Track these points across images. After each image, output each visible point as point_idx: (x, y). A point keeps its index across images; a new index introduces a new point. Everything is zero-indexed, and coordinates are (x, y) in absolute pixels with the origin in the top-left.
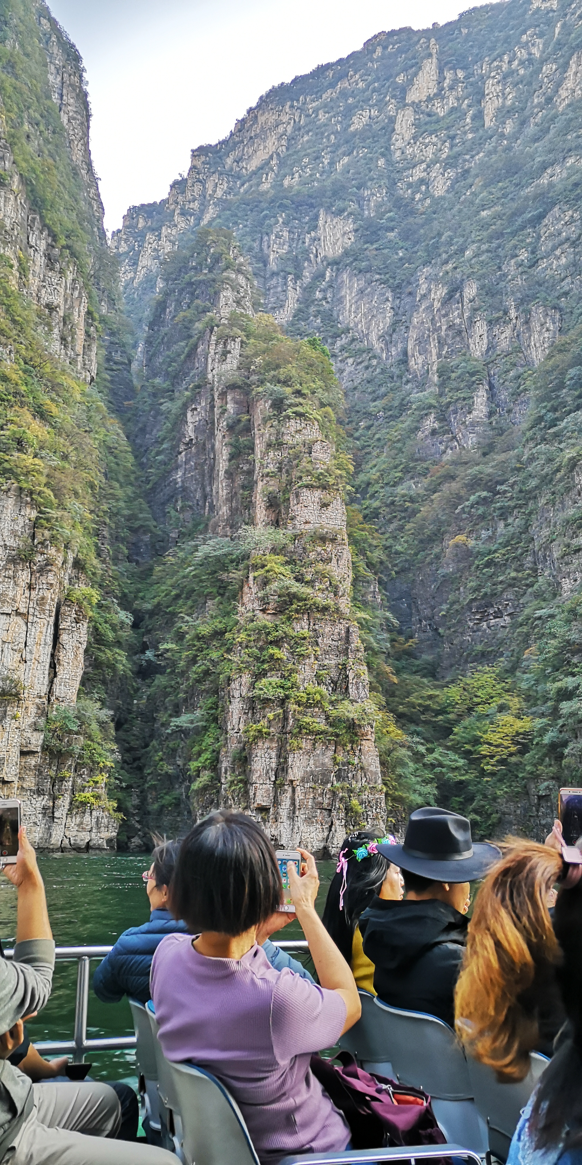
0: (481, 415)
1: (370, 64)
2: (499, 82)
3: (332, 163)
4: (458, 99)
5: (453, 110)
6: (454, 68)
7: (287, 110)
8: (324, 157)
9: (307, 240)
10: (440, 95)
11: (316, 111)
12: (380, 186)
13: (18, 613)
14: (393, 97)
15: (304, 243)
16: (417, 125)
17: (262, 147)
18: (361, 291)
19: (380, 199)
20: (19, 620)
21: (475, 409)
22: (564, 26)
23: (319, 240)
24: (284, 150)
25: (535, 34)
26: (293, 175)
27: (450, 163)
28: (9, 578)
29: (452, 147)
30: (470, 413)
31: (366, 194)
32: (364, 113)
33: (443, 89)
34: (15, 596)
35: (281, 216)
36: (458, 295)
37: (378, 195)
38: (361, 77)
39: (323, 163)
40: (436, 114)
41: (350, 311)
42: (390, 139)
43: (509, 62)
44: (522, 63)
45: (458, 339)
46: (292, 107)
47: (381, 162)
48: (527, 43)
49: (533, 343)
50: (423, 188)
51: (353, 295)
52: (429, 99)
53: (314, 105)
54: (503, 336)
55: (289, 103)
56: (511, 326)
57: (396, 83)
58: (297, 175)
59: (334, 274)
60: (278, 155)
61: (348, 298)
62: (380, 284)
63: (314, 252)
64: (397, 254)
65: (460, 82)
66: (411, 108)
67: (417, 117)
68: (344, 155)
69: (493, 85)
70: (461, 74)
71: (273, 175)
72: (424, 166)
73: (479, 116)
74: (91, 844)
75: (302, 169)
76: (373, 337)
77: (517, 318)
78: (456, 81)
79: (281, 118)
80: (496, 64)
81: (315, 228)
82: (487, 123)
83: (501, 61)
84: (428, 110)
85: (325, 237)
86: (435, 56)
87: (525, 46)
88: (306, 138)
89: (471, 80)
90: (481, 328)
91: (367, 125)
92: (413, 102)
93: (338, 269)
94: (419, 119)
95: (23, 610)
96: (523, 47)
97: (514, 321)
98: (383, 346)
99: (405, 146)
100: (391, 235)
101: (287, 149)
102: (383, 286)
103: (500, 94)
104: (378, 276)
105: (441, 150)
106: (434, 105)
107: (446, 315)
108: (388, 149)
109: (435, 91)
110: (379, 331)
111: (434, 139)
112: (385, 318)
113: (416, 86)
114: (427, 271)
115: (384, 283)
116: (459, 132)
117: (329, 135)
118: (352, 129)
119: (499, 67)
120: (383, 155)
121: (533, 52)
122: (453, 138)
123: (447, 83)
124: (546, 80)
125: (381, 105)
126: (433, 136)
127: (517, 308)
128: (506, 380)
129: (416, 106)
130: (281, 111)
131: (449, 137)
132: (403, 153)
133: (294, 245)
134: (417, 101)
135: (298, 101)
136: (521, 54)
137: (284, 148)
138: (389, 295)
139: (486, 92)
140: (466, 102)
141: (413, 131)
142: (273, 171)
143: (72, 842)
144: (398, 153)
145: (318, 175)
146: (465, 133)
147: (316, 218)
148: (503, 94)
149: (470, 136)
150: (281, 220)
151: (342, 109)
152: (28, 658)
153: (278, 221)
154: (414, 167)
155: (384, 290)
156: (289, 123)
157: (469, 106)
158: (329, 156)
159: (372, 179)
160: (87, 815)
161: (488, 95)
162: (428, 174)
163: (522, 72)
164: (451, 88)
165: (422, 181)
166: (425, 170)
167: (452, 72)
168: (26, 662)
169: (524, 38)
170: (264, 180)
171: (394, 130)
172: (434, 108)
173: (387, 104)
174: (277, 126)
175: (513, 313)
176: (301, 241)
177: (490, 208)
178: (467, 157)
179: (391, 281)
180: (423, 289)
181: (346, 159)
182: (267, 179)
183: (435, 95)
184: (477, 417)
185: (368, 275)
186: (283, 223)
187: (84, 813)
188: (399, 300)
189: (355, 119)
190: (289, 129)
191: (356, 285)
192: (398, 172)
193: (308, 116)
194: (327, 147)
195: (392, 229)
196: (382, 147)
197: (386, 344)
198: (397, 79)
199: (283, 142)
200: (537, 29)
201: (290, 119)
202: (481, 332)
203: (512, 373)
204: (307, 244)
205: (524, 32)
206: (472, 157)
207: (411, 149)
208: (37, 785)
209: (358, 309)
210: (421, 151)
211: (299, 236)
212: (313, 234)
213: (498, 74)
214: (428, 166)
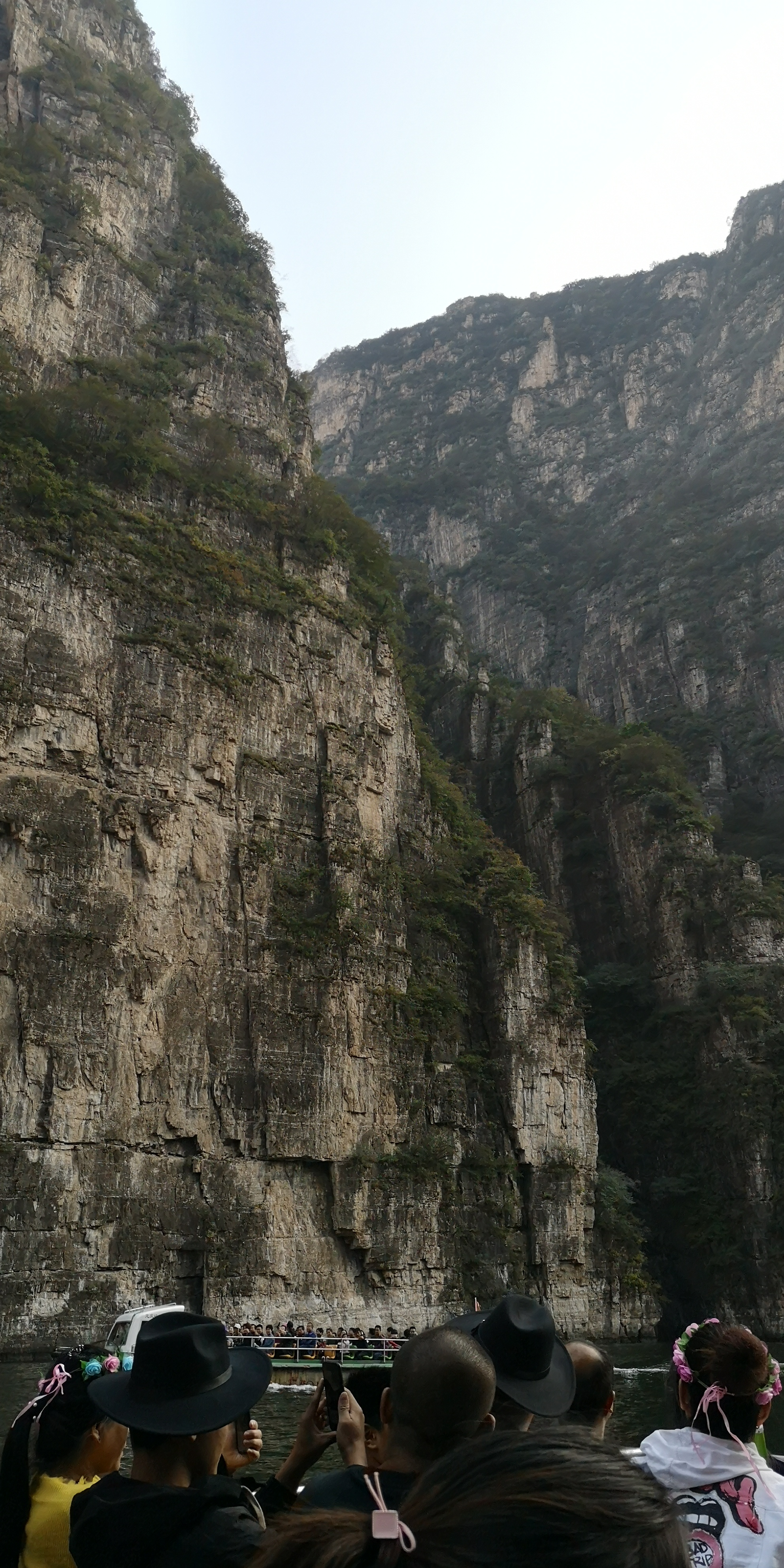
0: (719, 782)
1: (459, 335)
2: (641, 378)
3: (429, 449)
4: (585, 389)
5: (581, 402)
6: (578, 354)
7: (358, 379)
8: (417, 441)
9: (415, 543)
10: (562, 382)
11: (397, 384)
12: (503, 485)
13: (554, 1073)
14: (501, 378)
15: (411, 545)
16: (538, 415)
17: (326, 421)
18: (502, 613)
19: (505, 501)
20: (554, 1079)
21: (711, 776)
22: (732, 330)
23: (431, 543)
24: (358, 427)
25: (678, 327)
26: (378, 459)
27: (591, 464)
28: (542, 1034)
29: (588, 445)
30: (706, 780)
31: (486, 494)
32: (464, 394)
33: (566, 376)
34: (551, 1054)
35: (381, 513)
36: (658, 635)
37: (502, 496)
38: (451, 348)
39: (417, 448)
40: (559, 405)
41: (486, 635)
42: (506, 429)
43: (649, 355)
44: (667, 359)
45: (665, 686)
46: (363, 376)
47: (500, 457)
48: (670, 335)
49: (774, 702)
50: (558, 491)
51: (490, 615)
52: (549, 386)
53: (393, 376)
54: (732, 690)
55: (359, 372)
56: (740, 678)
57: (501, 362)
58: (384, 461)
59: (457, 587)
60: (351, 432)
61: (482, 618)
62: (528, 606)
63: (425, 557)
64: (541, 570)
65: (586, 370)
66: (529, 396)
67: (537, 406)
68: (446, 442)
69: (634, 381)
70: (585, 361)
71: (348, 457)
72: (554, 465)
73: (619, 414)
74: (643, 1332)
75: (389, 454)
76: (524, 668)
77: (745, 669)
78: (580, 369)
79: (350, 388)
80: (634, 356)
81: (425, 528)
82: (631, 422)
83: (640, 353)
84: (550, 399)
85: (440, 541)
86: (552, 337)
87: (668, 338)
88: (386, 416)
89: (598, 368)
90: (698, 678)
91: (468, 408)
92: (530, 389)
93: (463, 583)
94: (539, 409)
95: (559, 1070)
96: (666, 341)
97: (743, 673)
98: (539, 681)
99: (526, 439)
100: (531, 546)
101: (362, 426)
102: (531, 608)
103: (644, 391)
104: (522, 596)
105: (575, 449)
106: (556, 394)
107: (644, 657)
108: (505, 440)
109: (555, 377)
110: (531, 662)
111: (565, 436)
112: (538, 647)
113: (532, 371)
114: (596, 598)
115: (533, 606)
116: (594, 429)
117: (420, 417)
118: (451, 411)
119: (638, 361)
120: (501, 448)
121: (677, 346)
122: (588, 435)
123: (570, 370)
124: (718, 390)
125: (485, 387)
126: (562, 431)
127: (745, 657)
128: (744, 743)
129: (534, 393)
130: (350, 380)
131: (583, 434)
132: (523, 447)
133: (399, 548)
134: (534, 387)
135: (370, 369)
136: (665, 348)
137: (357, 425)
138: (541, 619)
139: (626, 388)
140: (599, 395)
141: (535, 422)
142: (348, 452)
143: (628, 1330)
144: (518, 447)
145: (412, 462)
146: (604, 431)
147: (424, 517)
148: (648, 392)
149: (610, 436)
150: (380, 517)
151: (432, 385)
152: (568, 1124)
153: (378, 518)
154: (542, 464)
155: (534, 614)
156: (361, 395)
157: (604, 401)
158: (423, 441)
159: (492, 477)
160: (637, 1299)
161: (628, 391)
162: (561, 475)
163: (669, 369)
164: (577, 376)
165: (554, 484)
166: (555, 470)
167: (575, 357)
168: (566, 1128)
169: (665, 329)
170: (337, 462)
171: (510, 419)
172: (557, 397)
173: (492, 386)
174: (347, 397)
175: (741, 664)
176: (407, 545)
177: (682, 535)
178: (612, 460)
179: (543, 603)
180: (594, 618)
181: (449, 448)
182: (341, 461)
183: (556, 382)
184: (715, 785)
185: (510, 594)
186: (383, 521)
187: (634, 1296)
188: (554, 627)
189: (453, 400)
190: (362, 402)
191: (493, 604)
192: (521, 469)
193: (385, 388)
194: (421, 430)
195: (530, 540)
196: (498, 439)
197: (543, 679)
198: (502, 358)
199: (356, 418)
200: (680, 321)
201: (362, 390)
202: (699, 682)
203: (751, 735)
204: (415, 548)
205: (665, 323)
206: (619, 461)
207: (534, 444)
208: (595, 1267)
209: (499, 633)
210: (548, 447)
211: (403, 537)
212: (422, 536)
213: (638, 368)
214: (560, 466)
